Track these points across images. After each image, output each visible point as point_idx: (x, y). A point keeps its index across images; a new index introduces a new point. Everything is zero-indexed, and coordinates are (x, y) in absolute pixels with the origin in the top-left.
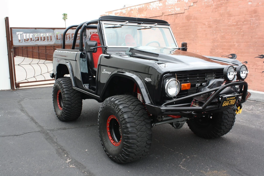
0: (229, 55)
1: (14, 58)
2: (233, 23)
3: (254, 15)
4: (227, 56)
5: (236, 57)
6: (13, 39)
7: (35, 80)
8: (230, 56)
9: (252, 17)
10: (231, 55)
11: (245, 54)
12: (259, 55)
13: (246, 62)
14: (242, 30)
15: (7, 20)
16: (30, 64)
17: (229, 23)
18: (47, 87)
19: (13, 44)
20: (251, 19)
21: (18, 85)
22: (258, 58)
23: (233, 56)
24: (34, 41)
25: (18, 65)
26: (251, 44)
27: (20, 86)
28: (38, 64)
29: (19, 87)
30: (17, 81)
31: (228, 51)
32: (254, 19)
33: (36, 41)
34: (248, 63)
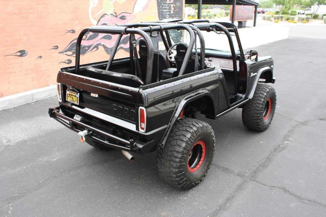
0: (16, 53)
3: (40, 2)
4: (14, 54)
5: (26, 53)
8: (19, 54)
9: (38, 4)
10: (18, 52)
11: (38, 48)
12: (53, 47)
13: (40, 57)
14: (28, 20)
17: (8, 10)
20: (38, 7)
22: (53, 50)
23: (22, 53)
26: (42, 35)
31: (14, 47)
32: (41, 6)
34: (43, 57)
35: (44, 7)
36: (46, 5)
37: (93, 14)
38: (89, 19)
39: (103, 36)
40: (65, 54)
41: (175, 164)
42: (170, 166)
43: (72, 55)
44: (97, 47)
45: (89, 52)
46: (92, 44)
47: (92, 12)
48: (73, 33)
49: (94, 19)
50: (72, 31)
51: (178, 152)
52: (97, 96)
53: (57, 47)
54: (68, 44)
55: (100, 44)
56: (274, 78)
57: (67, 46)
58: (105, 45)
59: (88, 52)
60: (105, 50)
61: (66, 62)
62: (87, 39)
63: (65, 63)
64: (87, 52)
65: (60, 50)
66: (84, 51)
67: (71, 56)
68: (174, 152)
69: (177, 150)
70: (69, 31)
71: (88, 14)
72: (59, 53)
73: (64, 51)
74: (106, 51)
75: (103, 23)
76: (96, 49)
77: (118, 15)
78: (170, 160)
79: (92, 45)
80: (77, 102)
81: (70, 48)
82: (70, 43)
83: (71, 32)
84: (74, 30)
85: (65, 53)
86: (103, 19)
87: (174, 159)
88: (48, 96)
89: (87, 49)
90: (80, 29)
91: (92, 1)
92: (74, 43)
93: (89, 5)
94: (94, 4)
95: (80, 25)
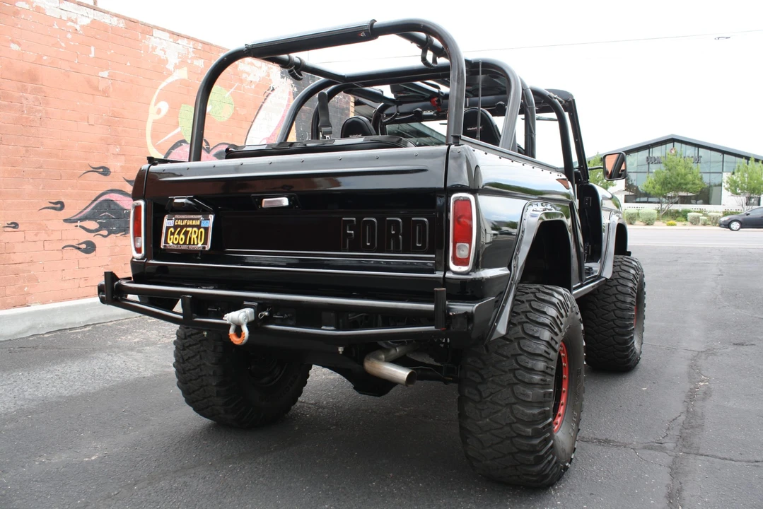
3: (29, 86)
9: (24, 90)
11: (9, 201)
12: (50, 202)
13: (13, 225)
20: (21, 96)
22: (49, 210)
26: (26, 169)
32: (31, 97)
34: (21, 227)
35: (37, 99)
36: (43, 94)
37: (155, 136)
40: (81, 226)
41: (530, 392)
42: (513, 400)
43: (97, 230)
47: (154, 130)
48: (105, 175)
49: (158, 148)
50: (101, 170)
51: (534, 355)
52: (285, 201)
53: (60, 206)
54: (91, 201)
56: (628, 250)
57: (87, 207)
61: (81, 246)
63: (79, 249)
65: (69, 212)
67: (94, 234)
68: (523, 357)
69: (529, 350)
70: (95, 170)
71: (144, 135)
72: (66, 221)
73: (77, 217)
77: (211, 148)
78: (511, 382)
80: (205, 243)
81: (94, 213)
82: (95, 200)
83: (99, 173)
84: (109, 169)
85: (79, 223)
86: (178, 151)
87: (527, 377)
88: (26, 331)
90: (121, 166)
91: (155, 105)
92: (106, 200)
93: (147, 113)
94: (159, 111)
95: (123, 157)
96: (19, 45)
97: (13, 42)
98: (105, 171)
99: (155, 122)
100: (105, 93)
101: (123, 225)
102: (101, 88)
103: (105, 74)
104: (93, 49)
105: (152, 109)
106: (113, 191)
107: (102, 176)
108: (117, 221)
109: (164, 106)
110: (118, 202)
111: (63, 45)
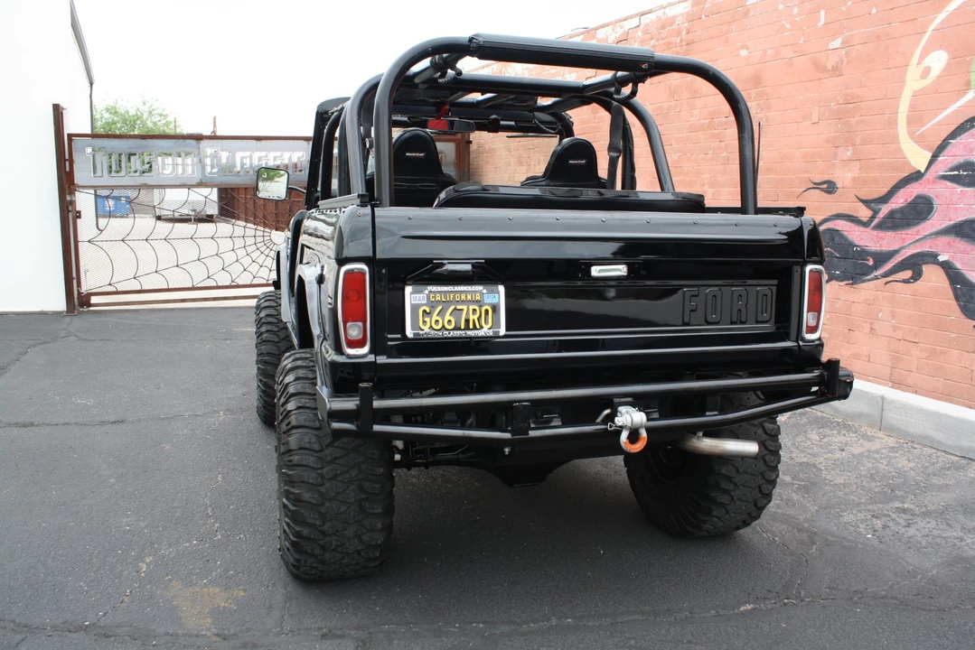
1: (78, 220)
2: (702, 121)
3: (752, 92)
6: (75, 166)
7: (139, 288)
14: (723, 144)
15: (58, 111)
16: (123, 240)
17: (692, 119)
18: (173, 310)
19: (76, 182)
21: (85, 301)
24: (138, 174)
25: (89, 241)
27: (92, 302)
28: (146, 240)
29: (90, 305)
30: (84, 289)
33: (143, 173)
35: (759, 105)
36: (765, 98)
37: (915, 119)
38: (895, 140)
39: (952, 222)
44: (915, 265)
45: (876, 278)
46: (896, 248)
47: (913, 108)
48: (830, 193)
49: (920, 140)
50: (825, 186)
55: (931, 258)
58: (958, 265)
59: (872, 276)
60: (955, 291)
62: (876, 222)
64: (869, 277)
66: (858, 271)
70: (817, 186)
71: (893, 123)
74: (957, 298)
75: (960, 160)
76: (907, 274)
79: (896, 252)
83: (822, 190)
84: (835, 184)
86: (963, 139)
89: (871, 263)
90: (854, 179)
91: (919, 64)
92: (829, 230)
93: (903, 82)
94: (927, 71)
95: (858, 163)
96: (747, 48)
97: (742, 48)
98: (830, 187)
99: (915, 95)
100: (836, 71)
101: (851, 271)
102: (829, 67)
103: (837, 43)
104: (822, 13)
105: (913, 72)
106: (839, 216)
107: (826, 195)
108: (842, 262)
109: (938, 61)
110: (845, 233)
111: (788, 26)
